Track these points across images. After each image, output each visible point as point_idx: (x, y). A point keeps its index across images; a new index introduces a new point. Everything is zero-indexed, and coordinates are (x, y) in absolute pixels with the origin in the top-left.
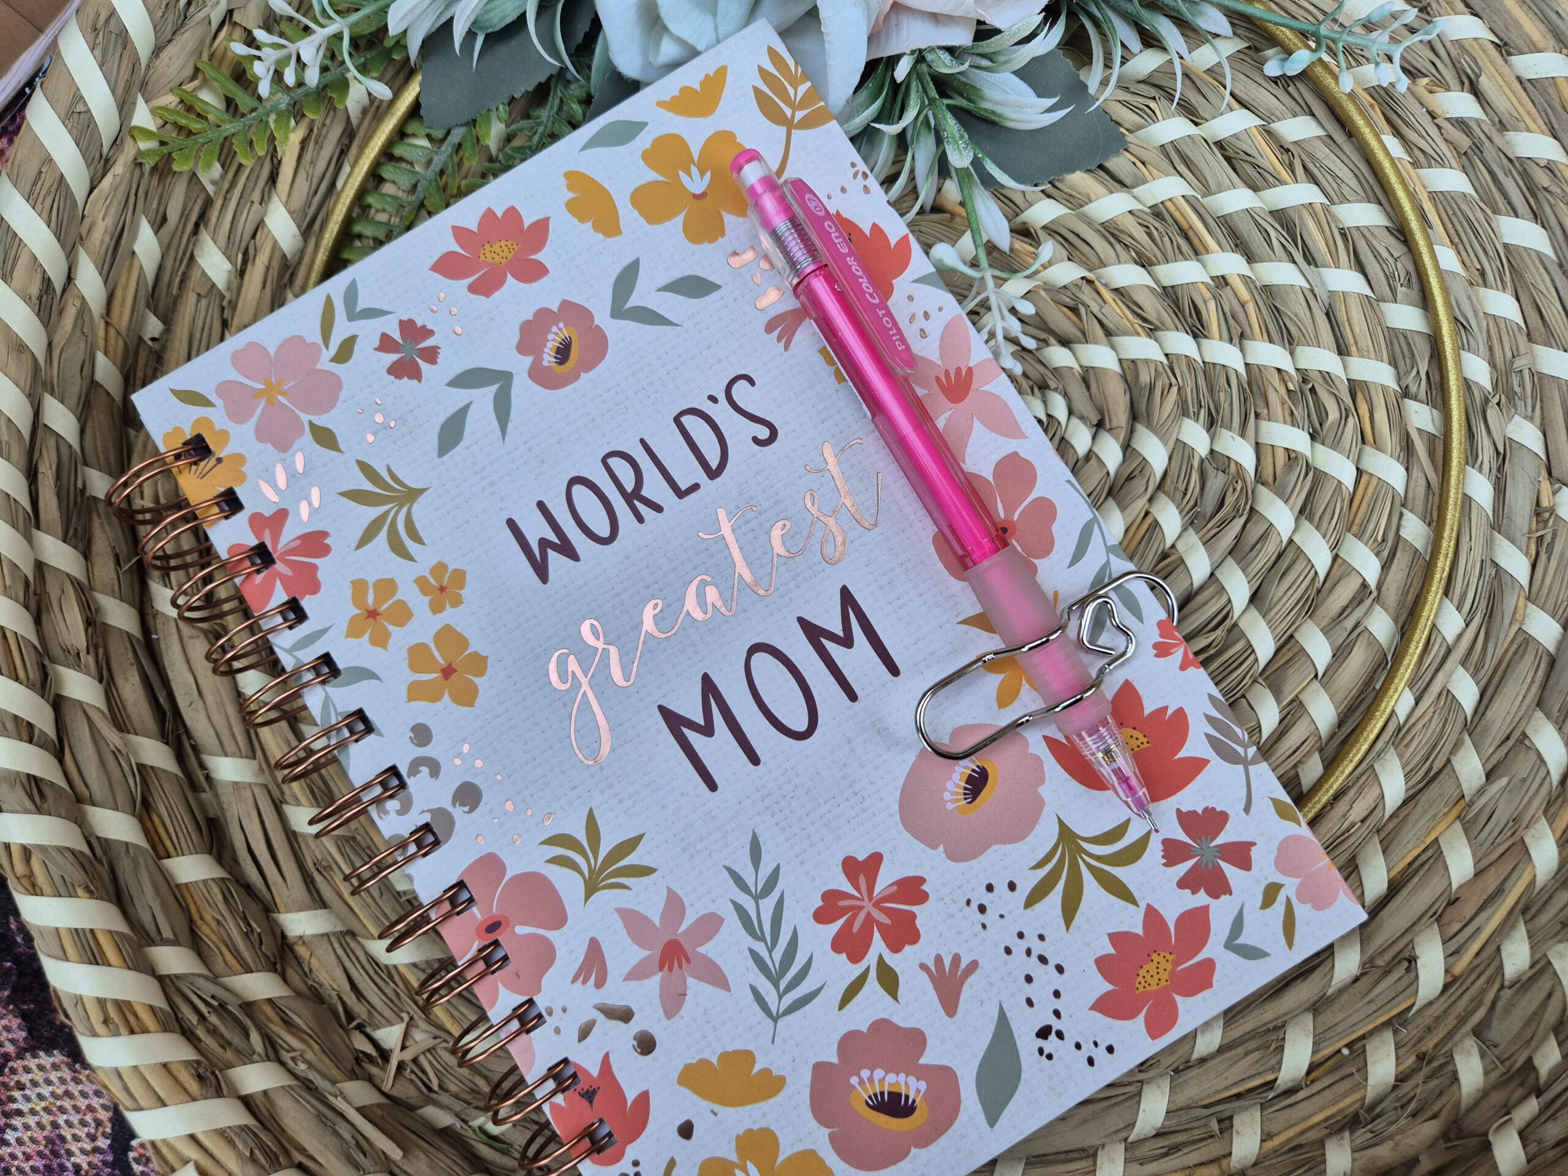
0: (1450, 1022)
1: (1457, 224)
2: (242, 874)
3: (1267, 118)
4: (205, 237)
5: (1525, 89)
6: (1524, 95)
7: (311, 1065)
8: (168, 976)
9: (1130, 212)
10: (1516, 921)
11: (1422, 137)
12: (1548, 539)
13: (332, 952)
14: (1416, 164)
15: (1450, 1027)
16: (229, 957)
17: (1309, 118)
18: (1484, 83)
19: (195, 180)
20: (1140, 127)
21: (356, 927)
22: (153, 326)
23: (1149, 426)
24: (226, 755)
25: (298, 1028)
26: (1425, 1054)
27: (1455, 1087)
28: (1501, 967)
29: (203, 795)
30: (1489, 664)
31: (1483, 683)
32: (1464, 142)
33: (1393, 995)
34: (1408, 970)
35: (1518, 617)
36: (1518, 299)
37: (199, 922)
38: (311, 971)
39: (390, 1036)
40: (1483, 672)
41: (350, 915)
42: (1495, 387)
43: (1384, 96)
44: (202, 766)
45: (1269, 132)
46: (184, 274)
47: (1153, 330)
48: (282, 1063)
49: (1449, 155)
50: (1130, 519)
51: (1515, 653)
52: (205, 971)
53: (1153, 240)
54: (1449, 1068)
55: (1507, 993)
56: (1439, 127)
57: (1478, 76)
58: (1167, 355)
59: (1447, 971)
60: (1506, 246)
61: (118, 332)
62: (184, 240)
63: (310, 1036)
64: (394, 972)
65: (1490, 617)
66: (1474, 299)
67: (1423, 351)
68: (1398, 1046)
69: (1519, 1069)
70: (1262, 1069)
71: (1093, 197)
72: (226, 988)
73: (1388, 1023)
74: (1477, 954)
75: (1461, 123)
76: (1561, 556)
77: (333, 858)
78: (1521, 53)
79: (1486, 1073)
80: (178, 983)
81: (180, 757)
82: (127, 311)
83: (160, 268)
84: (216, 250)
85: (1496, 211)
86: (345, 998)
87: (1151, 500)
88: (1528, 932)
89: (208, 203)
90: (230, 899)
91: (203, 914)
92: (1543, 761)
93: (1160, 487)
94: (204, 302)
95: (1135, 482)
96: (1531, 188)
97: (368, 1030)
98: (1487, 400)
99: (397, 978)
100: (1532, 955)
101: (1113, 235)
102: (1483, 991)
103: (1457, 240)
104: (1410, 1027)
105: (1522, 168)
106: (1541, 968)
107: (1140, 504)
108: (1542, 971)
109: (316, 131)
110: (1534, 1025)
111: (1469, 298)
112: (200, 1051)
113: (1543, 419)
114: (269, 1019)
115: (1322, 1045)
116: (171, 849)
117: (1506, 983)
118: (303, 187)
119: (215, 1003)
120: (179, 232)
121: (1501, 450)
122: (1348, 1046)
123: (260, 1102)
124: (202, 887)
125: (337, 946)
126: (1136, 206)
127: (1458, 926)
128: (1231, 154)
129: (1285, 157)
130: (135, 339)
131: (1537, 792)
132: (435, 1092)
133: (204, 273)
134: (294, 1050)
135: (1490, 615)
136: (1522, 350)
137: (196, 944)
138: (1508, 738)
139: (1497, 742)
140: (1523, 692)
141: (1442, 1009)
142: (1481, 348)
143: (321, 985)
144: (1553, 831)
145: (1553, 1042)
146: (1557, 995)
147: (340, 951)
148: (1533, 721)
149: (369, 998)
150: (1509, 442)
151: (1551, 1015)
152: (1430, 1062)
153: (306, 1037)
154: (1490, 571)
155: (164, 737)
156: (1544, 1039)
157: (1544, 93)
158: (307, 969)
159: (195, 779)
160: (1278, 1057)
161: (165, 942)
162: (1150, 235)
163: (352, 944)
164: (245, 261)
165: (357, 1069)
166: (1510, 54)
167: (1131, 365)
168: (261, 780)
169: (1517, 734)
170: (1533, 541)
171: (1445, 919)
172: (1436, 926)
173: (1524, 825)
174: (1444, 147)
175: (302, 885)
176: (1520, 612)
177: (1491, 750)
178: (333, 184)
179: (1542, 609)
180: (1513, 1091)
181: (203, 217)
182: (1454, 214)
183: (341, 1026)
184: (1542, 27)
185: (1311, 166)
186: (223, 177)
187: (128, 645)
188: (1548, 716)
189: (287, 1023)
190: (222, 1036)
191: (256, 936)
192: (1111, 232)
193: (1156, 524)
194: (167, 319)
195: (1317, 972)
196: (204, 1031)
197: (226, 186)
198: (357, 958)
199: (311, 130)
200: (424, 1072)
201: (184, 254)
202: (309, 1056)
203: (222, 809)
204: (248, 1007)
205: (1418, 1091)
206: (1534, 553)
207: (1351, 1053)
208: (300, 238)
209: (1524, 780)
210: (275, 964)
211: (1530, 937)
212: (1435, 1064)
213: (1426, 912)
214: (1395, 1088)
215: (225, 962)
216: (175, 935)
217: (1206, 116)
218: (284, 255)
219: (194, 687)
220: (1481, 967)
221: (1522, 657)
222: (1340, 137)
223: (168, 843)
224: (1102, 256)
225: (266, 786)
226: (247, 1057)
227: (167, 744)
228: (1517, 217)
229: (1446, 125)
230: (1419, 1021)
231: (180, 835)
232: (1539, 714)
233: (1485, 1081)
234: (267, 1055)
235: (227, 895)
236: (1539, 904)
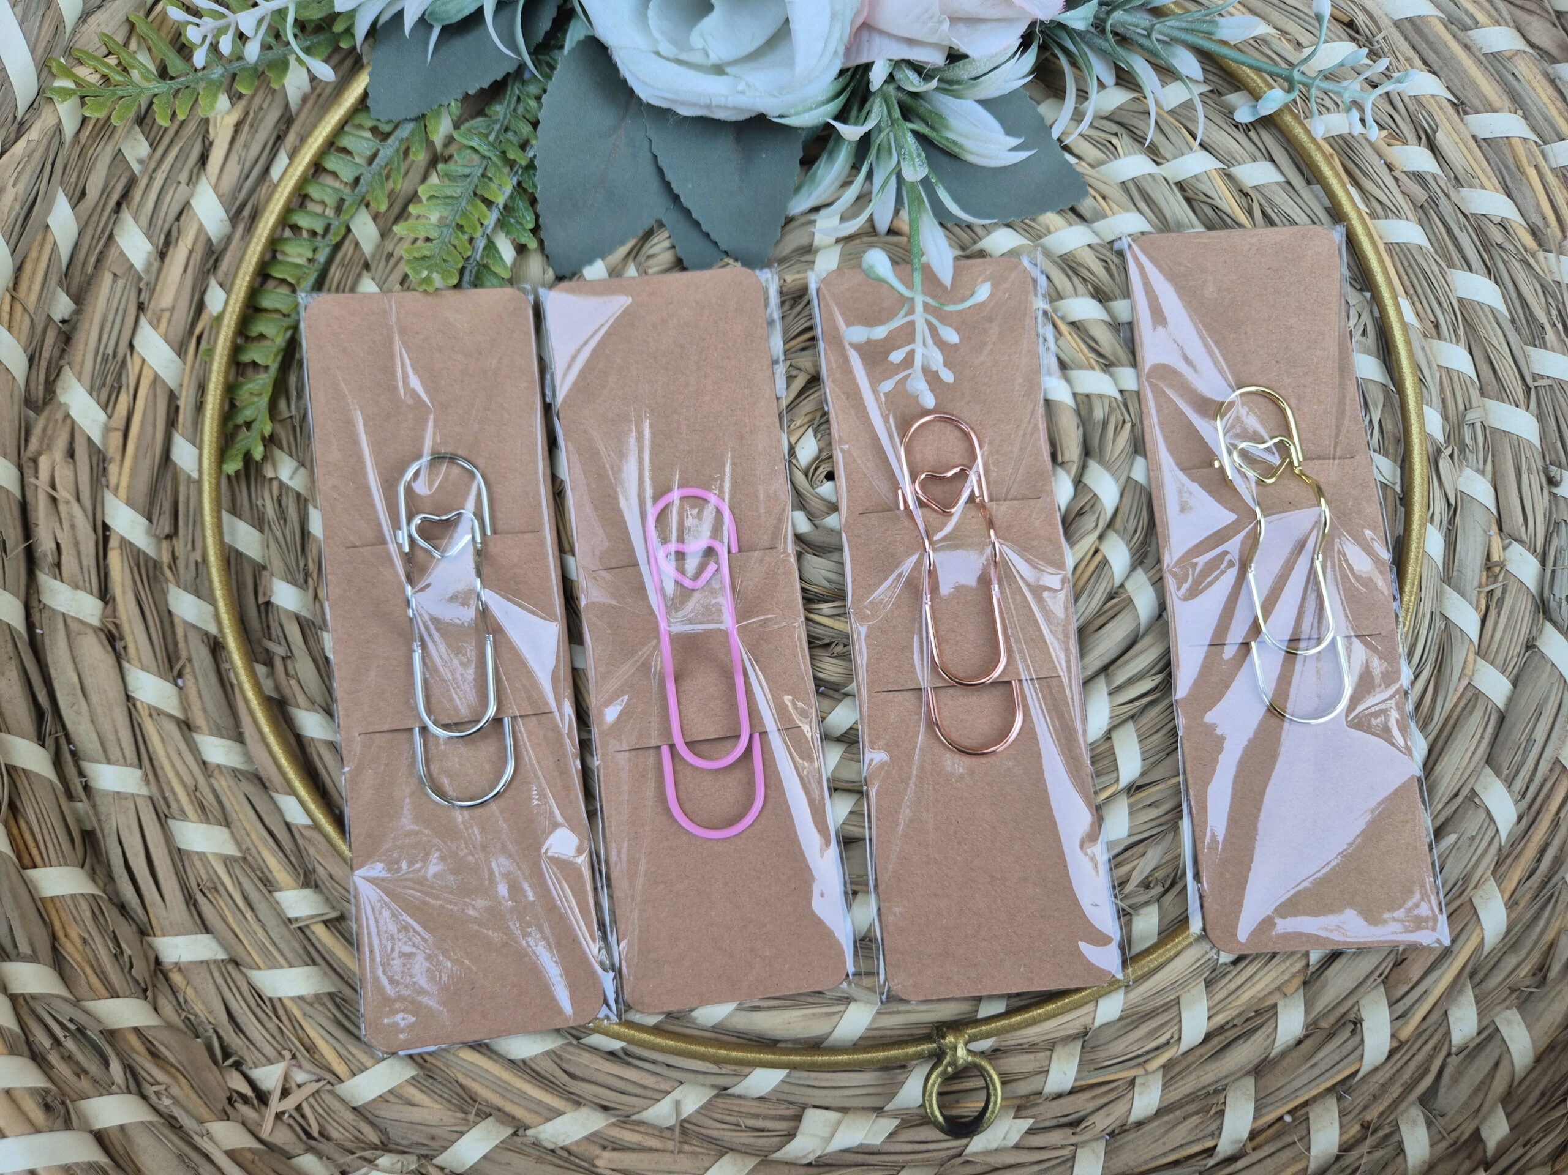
0: (1395, 1091)
1: (1412, 276)
2: (117, 893)
3: (1227, 161)
4: (126, 216)
5: (1480, 147)
6: (1479, 153)
7: (176, 1101)
8: (22, 995)
9: (1089, 246)
10: (1464, 985)
11: (1379, 187)
12: (1498, 594)
13: (210, 981)
14: (1373, 215)
15: (1395, 1095)
16: (94, 979)
17: (1269, 164)
18: (1441, 138)
19: (120, 157)
20: (1101, 163)
21: (242, 955)
22: (62, 306)
23: (1101, 462)
24: (109, 762)
25: (166, 1061)
26: (1369, 1123)
27: (1400, 1159)
28: (1448, 1032)
29: (80, 805)
30: (1438, 718)
31: (1431, 737)
32: (1421, 196)
33: (1337, 1059)
34: (1353, 1032)
35: (1468, 672)
36: (1471, 353)
37: (63, 939)
38: (186, 1001)
39: (269, 1076)
40: (1431, 726)
41: (234, 941)
42: (1448, 439)
43: (1344, 146)
44: (81, 774)
45: (1229, 176)
46: (101, 252)
47: (1108, 365)
48: (144, 1097)
49: (1405, 207)
50: (1080, 556)
51: (1464, 708)
52: (64, 993)
53: (1111, 275)
54: (1395, 1138)
55: (1454, 1061)
56: (1396, 179)
57: (1435, 132)
58: (1121, 392)
59: (1393, 1036)
60: (1460, 300)
61: (25, 309)
62: (104, 219)
63: (178, 1070)
64: (278, 1005)
65: (1439, 671)
66: (1427, 349)
67: (1377, 397)
68: (1342, 1114)
69: (1466, 1141)
70: (1201, 1135)
71: (1052, 228)
72: (87, 1012)
73: (1329, 1090)
74: (1424, 1019)
75: (1418, 177)
76: (1511, 612)
77: (219, 878)
78: (1477, 112)
79: (1432, 1145)
80: (32, 1003)
81: (57, 763)
82: (37, 287)
83: (76, 245)
84: (137, 229)
85: (1451, 265)
86: (222, 1033)
87: (1101, 537)
88: (1476, 997)
89: (132, 182)
90: (100, 918)
91: (69, 931)
92: (1492, 819)
93: (1110, 525)
94: (120, 283)
95: (1085, 517)
96: (1485, 244)
97: (244, 1068)
98: (1439, 452)
99: (281, 1012)
100: (1480, 1021)
101: (1071, 267)
102: (1430, 1058)
103: (1412, 291)
104: (1354, 1094)
105: (1477, 224)
106: (1489, 1035)
107: (1088, 542)
108: (1490, 1038)
109: (252, 114)
110: (1481, 1096)
111: (1423, 349)
112: (51, 1079)
113: (1494, 473)
114: (132, 1048)
115: (1264, 1111)
116: (38, 859)
117: (1454, 1050)
118: (234, 170)
119: (72, 1027)
120: (99, 209)
121: (1453, 502)
122: (1289, 1112)
123: (116, 1139)
124: (70, 902)
125: (216, 974)
126: (1094, 240)
127: (1406, 988)
128: (1191, 194)
129: (1244, 201)
130: (44, 318)
131: (1486, 851)
132: (315, 1139)
133: (122, 254)
134: (158, 1083)
135: (1439, 668)
136: (1475, 403)
137: (58, 963)
138: (1456, 795)
139: (1445, 799)
140: (1472, 748)
141: (1388, 1076)
142: (1434, 399)
143: (196, 1015)
144: (1502, 893)
145: (1500, 1114)
146: (1505, 1064)
147: (220, 981)
148: (1482, 778)
149: (248, 1033)
150: (1461, 494)
151: (1499, 1086)
152: (1375, 1131)
153: (173, 1071)
154: (1439, 624)
155: (41, 740)
156: (1492, 1110)
157: (1498, 152)
158: (182, 1000)
159: (72, 788)
160: (1218, 1122)
161: (20, 958)
162: (1108, 270)
163: (235, 973)
164: (167, 243)
165: (229, 1109)
166: (1466, 113)
167: (1085, 400)
168: (145, 791)
169: (1465, 792)
170: (1483, 595)
171: (1391, 980)
172: (1382, 988)
173: (1472, 885)
174: (1401, 199)
175: (183, 906)
176: (1470, 666)
177: (1440, 806)
178: (266, 171)
179: (1492, 664)
180: (1460, 1165)
181: (126, 195)
182: (1410, 265)
183: (215, 1062)
184: (1498, 88)
185: (1269, 211)
186: (150, 157)
187: (9, 638)
188: (1498, 774)
189: (154, 1054)
190: (78, 1063)
191: (127, 959)
192: (1069, 264)
193: (1105, 562)
194: (79, 298)
195: (1260, 1032)
196: (58, 1057)
197: (153, 165)
198: (238, 989)
199: (247, 113)
200: (303, 1116)
201: (103, 232)
202: (175, 1091)
203: (99, 821)
204: (111, 1035)
205: (1364, 1161)
206: (1483, 607)
207: (1294, 1120)
208: (228, 223)
209: (1473, 838)
210: (145, 990)
211: (1477, 1003)
212: (1381, 1134)
213: (1372, 972)
214: (1338, 1158)
215: (88, 983)
216: (34, 950)
217: (1168, 156)
218: (209, 240)
219: (78, 687)
220: (1428, 1033)
221: (1471, 713)
222: (1298, 182)
223: (35, 852)
224: (1059, 288)
225: (151, 798)
226: (105, 1088)
227: (43, 746)
228: (1471, 271)
229: (1403, 178)
230: (1365, 1088)
231: (50, 845)
232: (1488, 771)
233: (1431, 1154)
234: (128, 1087)
235: (97, 912)
236: (1489, 966)
